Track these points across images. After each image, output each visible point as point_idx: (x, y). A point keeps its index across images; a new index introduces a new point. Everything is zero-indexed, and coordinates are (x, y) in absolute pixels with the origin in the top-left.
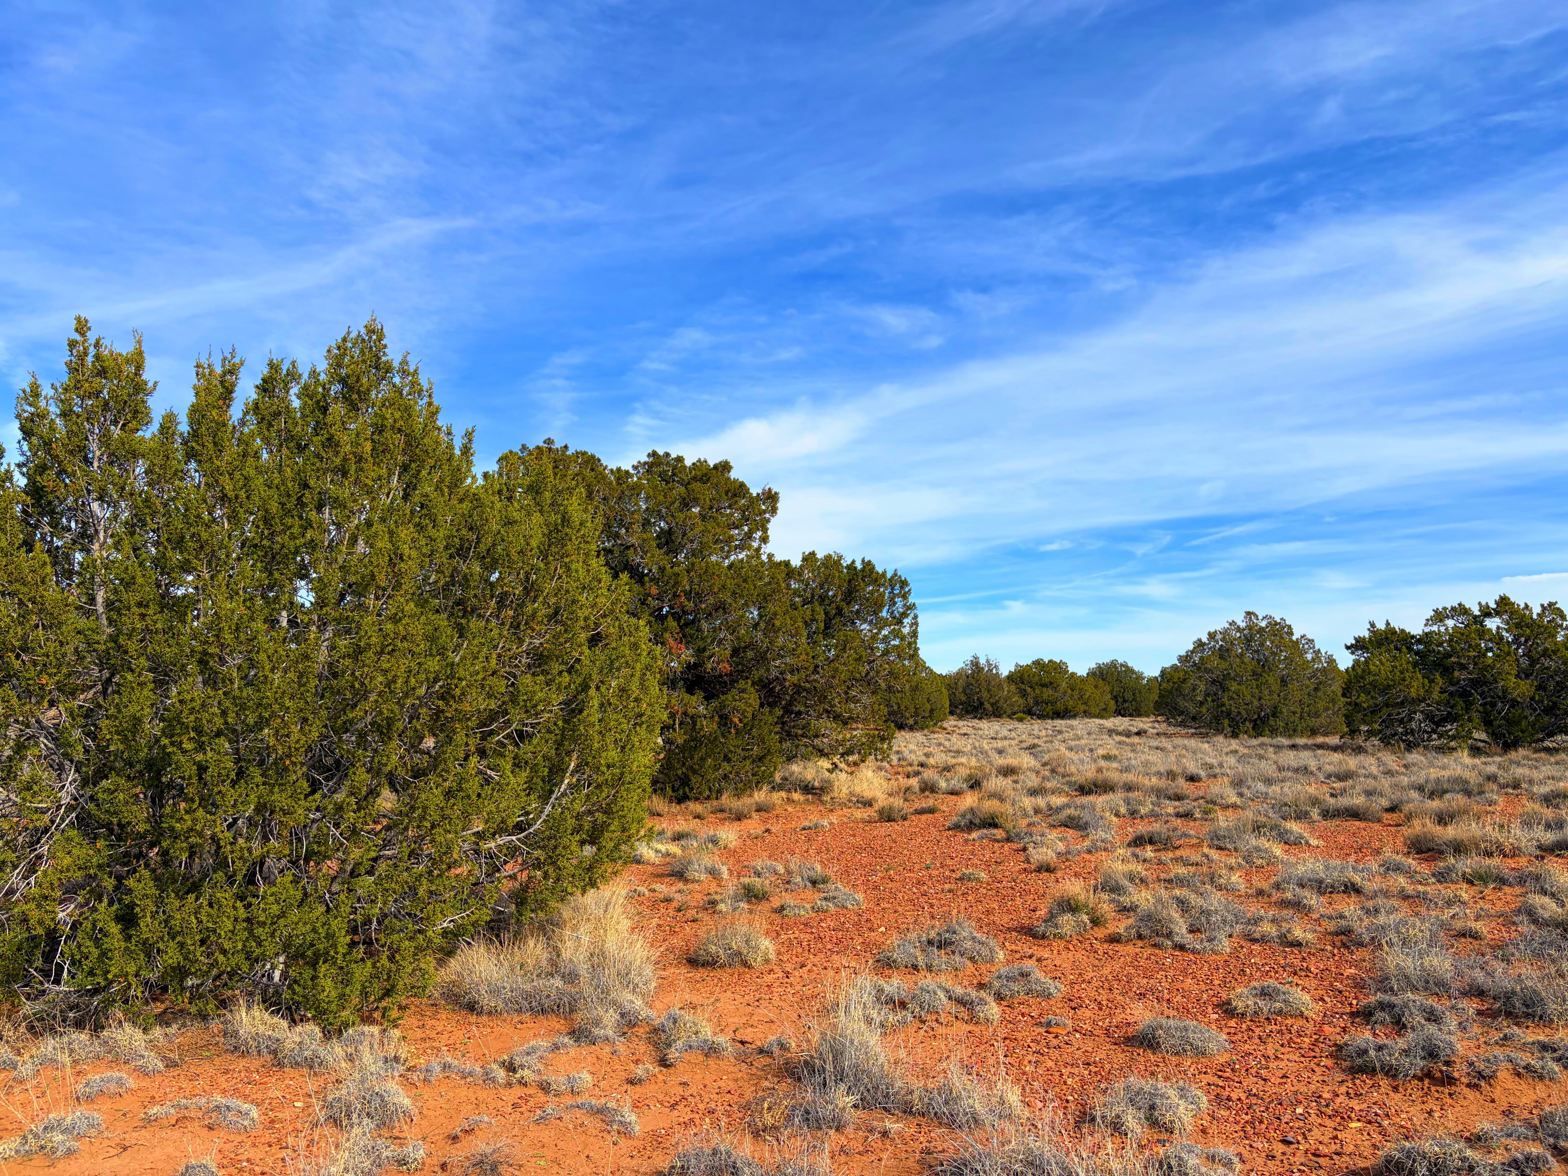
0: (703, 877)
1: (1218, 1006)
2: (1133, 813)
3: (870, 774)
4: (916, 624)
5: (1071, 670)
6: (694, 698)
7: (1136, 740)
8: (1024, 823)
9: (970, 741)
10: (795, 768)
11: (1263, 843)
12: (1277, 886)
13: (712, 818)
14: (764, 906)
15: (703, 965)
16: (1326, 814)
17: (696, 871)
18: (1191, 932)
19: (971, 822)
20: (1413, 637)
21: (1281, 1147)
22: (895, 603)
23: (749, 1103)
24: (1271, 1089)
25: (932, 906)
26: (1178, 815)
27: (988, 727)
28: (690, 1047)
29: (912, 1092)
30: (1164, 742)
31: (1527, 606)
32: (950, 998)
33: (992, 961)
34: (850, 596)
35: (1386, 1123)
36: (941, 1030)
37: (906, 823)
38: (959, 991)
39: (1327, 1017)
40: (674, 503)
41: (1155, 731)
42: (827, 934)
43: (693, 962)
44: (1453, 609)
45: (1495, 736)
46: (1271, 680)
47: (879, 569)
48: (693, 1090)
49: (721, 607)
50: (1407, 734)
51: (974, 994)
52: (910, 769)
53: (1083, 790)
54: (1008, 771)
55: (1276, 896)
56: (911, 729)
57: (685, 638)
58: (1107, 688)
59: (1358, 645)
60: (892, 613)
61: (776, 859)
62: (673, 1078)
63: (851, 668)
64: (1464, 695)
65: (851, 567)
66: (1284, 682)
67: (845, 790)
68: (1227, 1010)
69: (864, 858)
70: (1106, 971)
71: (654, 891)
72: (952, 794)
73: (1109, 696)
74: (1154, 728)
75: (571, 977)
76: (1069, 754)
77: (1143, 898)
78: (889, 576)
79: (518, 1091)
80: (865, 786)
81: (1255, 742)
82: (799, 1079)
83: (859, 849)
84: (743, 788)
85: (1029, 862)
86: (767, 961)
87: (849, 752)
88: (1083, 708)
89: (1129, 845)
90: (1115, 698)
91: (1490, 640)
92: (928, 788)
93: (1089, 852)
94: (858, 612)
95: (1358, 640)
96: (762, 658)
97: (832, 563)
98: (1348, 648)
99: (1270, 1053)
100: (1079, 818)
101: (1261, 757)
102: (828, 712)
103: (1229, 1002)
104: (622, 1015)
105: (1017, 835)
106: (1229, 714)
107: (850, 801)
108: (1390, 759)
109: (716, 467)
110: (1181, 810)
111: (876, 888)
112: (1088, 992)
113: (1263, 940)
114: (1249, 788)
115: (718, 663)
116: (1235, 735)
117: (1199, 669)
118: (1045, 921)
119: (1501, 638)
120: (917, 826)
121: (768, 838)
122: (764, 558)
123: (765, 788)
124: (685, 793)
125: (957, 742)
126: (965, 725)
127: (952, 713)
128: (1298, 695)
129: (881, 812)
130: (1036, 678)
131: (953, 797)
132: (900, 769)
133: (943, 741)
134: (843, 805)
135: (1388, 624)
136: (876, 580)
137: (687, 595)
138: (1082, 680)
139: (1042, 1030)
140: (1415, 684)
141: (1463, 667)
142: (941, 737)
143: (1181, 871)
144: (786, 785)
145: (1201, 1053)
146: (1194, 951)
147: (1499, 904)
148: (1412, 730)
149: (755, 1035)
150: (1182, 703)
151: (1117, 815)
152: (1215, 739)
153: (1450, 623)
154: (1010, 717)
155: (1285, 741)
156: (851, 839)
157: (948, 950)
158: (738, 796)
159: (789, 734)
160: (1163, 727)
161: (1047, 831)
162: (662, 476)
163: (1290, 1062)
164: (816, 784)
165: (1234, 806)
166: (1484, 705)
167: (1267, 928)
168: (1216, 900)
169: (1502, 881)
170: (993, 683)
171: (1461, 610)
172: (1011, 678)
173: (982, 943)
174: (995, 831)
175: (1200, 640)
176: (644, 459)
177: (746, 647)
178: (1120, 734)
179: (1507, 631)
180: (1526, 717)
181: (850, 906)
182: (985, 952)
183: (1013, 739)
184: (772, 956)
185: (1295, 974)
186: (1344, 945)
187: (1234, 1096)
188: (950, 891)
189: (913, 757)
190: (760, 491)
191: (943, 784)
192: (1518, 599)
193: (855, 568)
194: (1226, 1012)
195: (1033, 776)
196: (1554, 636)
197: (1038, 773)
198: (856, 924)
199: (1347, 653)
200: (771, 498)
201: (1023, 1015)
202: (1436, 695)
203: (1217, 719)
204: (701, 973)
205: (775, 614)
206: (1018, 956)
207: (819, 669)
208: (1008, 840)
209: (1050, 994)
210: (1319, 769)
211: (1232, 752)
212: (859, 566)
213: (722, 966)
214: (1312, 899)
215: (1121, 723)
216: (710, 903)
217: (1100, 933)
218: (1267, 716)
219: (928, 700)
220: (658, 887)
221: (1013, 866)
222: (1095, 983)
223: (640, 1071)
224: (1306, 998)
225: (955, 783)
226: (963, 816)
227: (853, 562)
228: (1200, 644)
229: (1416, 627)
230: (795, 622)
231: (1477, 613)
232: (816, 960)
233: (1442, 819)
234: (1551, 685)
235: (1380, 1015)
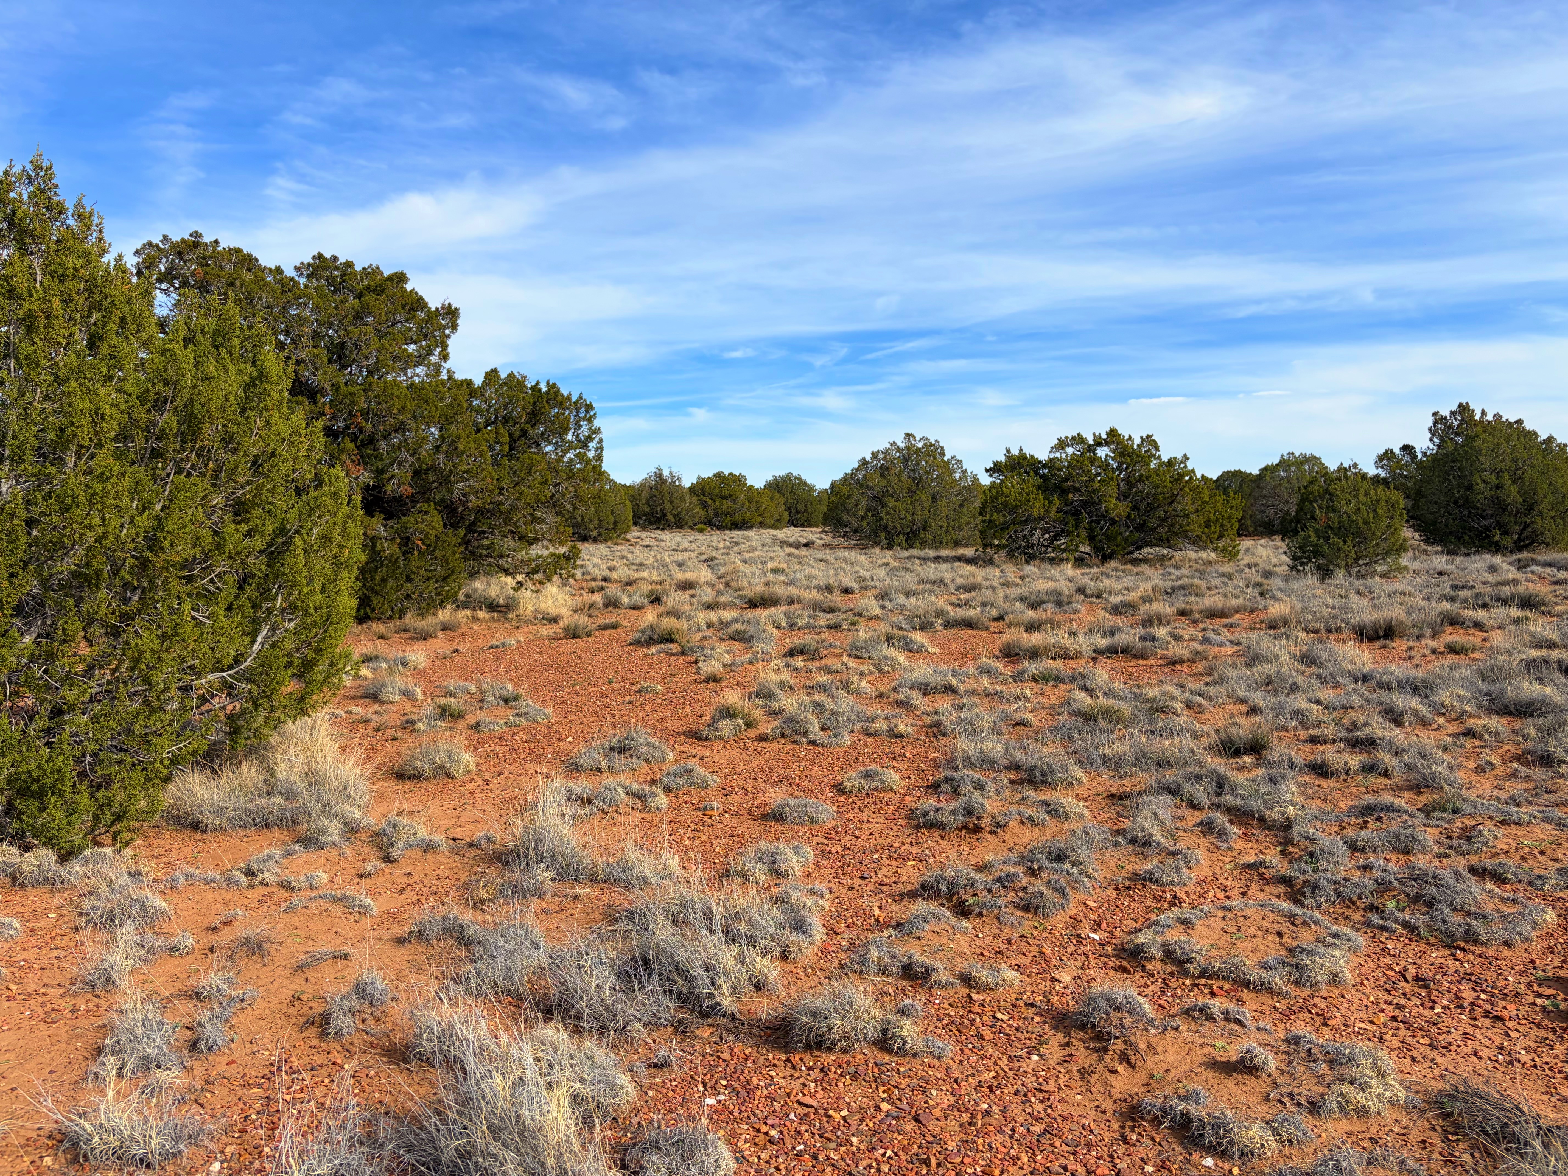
0: (397, 698)
1: (834, 787)
2: (792, 625)
3: (555, 590)
4: (601, 448)
5: (749, 482)
6: (374, 520)
7: (803, 552)
8: (699, 636)
9: (652, 553)
10: (479, 585)
11: (892, 652)
12: (895, 690)
13: (396, 638)
14: (461, 724)
15: (409, 778)
16: (947, 625)
17: (390, 693)
18: (822, 730)
19: (650, 638)
20: (1040, 462)
21: (859, 881)
22: (580, 426)
23: (465, 884)
24: (860, 843)
25: (613, 716)
26: (829, 627)
27: (670, 538)
28: (410, 846)
29: (596, 867)
30: (828, 555)
31: (1130, 437)
32: (628, 793)
33: (662, 761)
34: (534, 417)
35: (931, 860)
36: (621, 819)
37: (590, 639)
38: (635, 787)
39: (909, 791)
40: (346, 316)
41: (822, 542)
42: (521, 746)
43: (400, 776)
44: (1073, 438)
45: (1097, 549)
46: (923, 497)
47: (565, 392)
48: (416, 878)
49: (401, 427)
50: (1028, 547)
51: (647, 789)
52: (594, 584)
53: (753, 604)
54: (686, 586)
55: (893, 697)
56: (595, 540)
57: (363, 460)
58: (782, 501)
59: (996, 469)
60: (577, 436)
61: (466, 679)
62: (398, 871)
63: (536, 491)
64: (1076, 514)
65: (535, 388)
66: (934, 498)
67: (530, 608)
68: (840, 789)
69: (552, 675)
70: (754, 765)
71: (351, 712)
72: (634, 609)
73: (783, 507)
74: (821, 539)
75: (290, 795)
76: (742, 567)
77: (788, 703)
78: (574, 399)
79: (260, 891)
80: (550, 602)
81: (906, 554)
82: (507, 863)
83: (548, 667)
84: (428, 607)
85: (699, 674)
86: (468, 772)
87: (535, 571)
88: (759, 519)
89: (785, 656)
90: (789, 509)
91: (1099, 467)
92: (612, 604)
93: (751, 663)
94: (543, 434)
95: (996, 464)
96: (445, 480)
97: (515, 383)
98: (987, 471)
99: (865, 819)
100: (745, 632)
101: (907, 570)
102: (511, 532)
103: (841, 784)
104: (345, 824)
105: (691, 649)
106: (886, 527)
107: (535, 618)
108: (1011, 571)
109: (390, 278)
110: (832, 622)
111: (563, 702)
112: (737, 782)
113: (875, 734)
114: (891, 600)
115: (399, 485)
116: (890, 547)
117: (862, 486)
118: (708, 726)
119: (1108, 465)
120: (600, 641)
121: (457, 658)
122: (444, 376)
123: (449, 607)
124: (366, 613)
125: (639, 555)
126: (648, 536)
127: (635, 524)
128: (945, 511)
129: (566, 629)
130: (717, 490)
131: (635, 612)
132: (584, 584)
133: (625, 553)
134: (528, 622)
135: (1021, 450)
136: (561, 403)
137: (365, 413)
138: (759, 492)
139: (700, 813)
140: (1037, 505)
141: (1077, 490)
142: (623, 549)
143: (822, 678)
144: (470, 603)
145: (814, 821)
146: (823, 745)
147: (1053, 698)
148: (1033, 544)
149: (466, 833)
150: (846, 518)
151: (778, 627)
152: (873, 550)
153: (1070, 450)
154: (691, 528)
155: (931, 553)
156: (537, 657)
157: (627, 754)
158: (422, 615)
159: (472, 553)
160: (828, 538)
161: (717, 644)
162: (330, 281)
163: (877, 823)
164: (501, 601)
165: (877, 618)
166: (1090, 523)
167: (881, 725)
168: (845, 704)
169: (1059, 679)
170: (676, 495)
171: (1079, 439)
172: (692, 489)
173: (655, 747)
174: (671, 646)
175: (864, 459)
176: (308, 260)
177: (428, 469)
178: (790, 545)
179: (1113, 458)
180: (1121, 534)
181: (540, 720)
182: (657, 754)
183: (693, 551)
184: (473, 767)
185: (894, 759)
186: (935, 736)
187: (834, 850)
188: (629, 702)
189: (597, 572)
190: (439, 306)
191: (625, 600)
192: (1124, 432)
193: (540, 390)
194: (838, 791)
195: (709, 590)
196: (1148, 465)
197: (713, 586)
198: (547, 736)
199: (986, 475)
200: (451, 313)
201: (686, 803)
202: (1053, 514)
203: (875, 533)
204: (410, 784)
205: (459, 438)
206: (684, 756)
207: (504, 491)
208: (683, 653)
209: (708, 785)
210: (952, 581)
211: (884, 564)
212: (544, 388)
213: (427, 779)
214: (917, 699)
215: (792, 533)
216: (407, 722)
217: (752, 733)
218: (918, 530)
219: (612, 512)
220: (354, 709)
221: (685, 677)
222: (744, 774)
223: (369, 867)
224: (896, 777)
225: (637, 599)
226: (643, 632)
227: (538, 383)
228: (864, 463)
229: (1043, 455)
230: (479, 445)
231: (1091, 442)
232: (512, 768)
233: (1032, 627)
234: (1143, 506)
235: (944, 787)
